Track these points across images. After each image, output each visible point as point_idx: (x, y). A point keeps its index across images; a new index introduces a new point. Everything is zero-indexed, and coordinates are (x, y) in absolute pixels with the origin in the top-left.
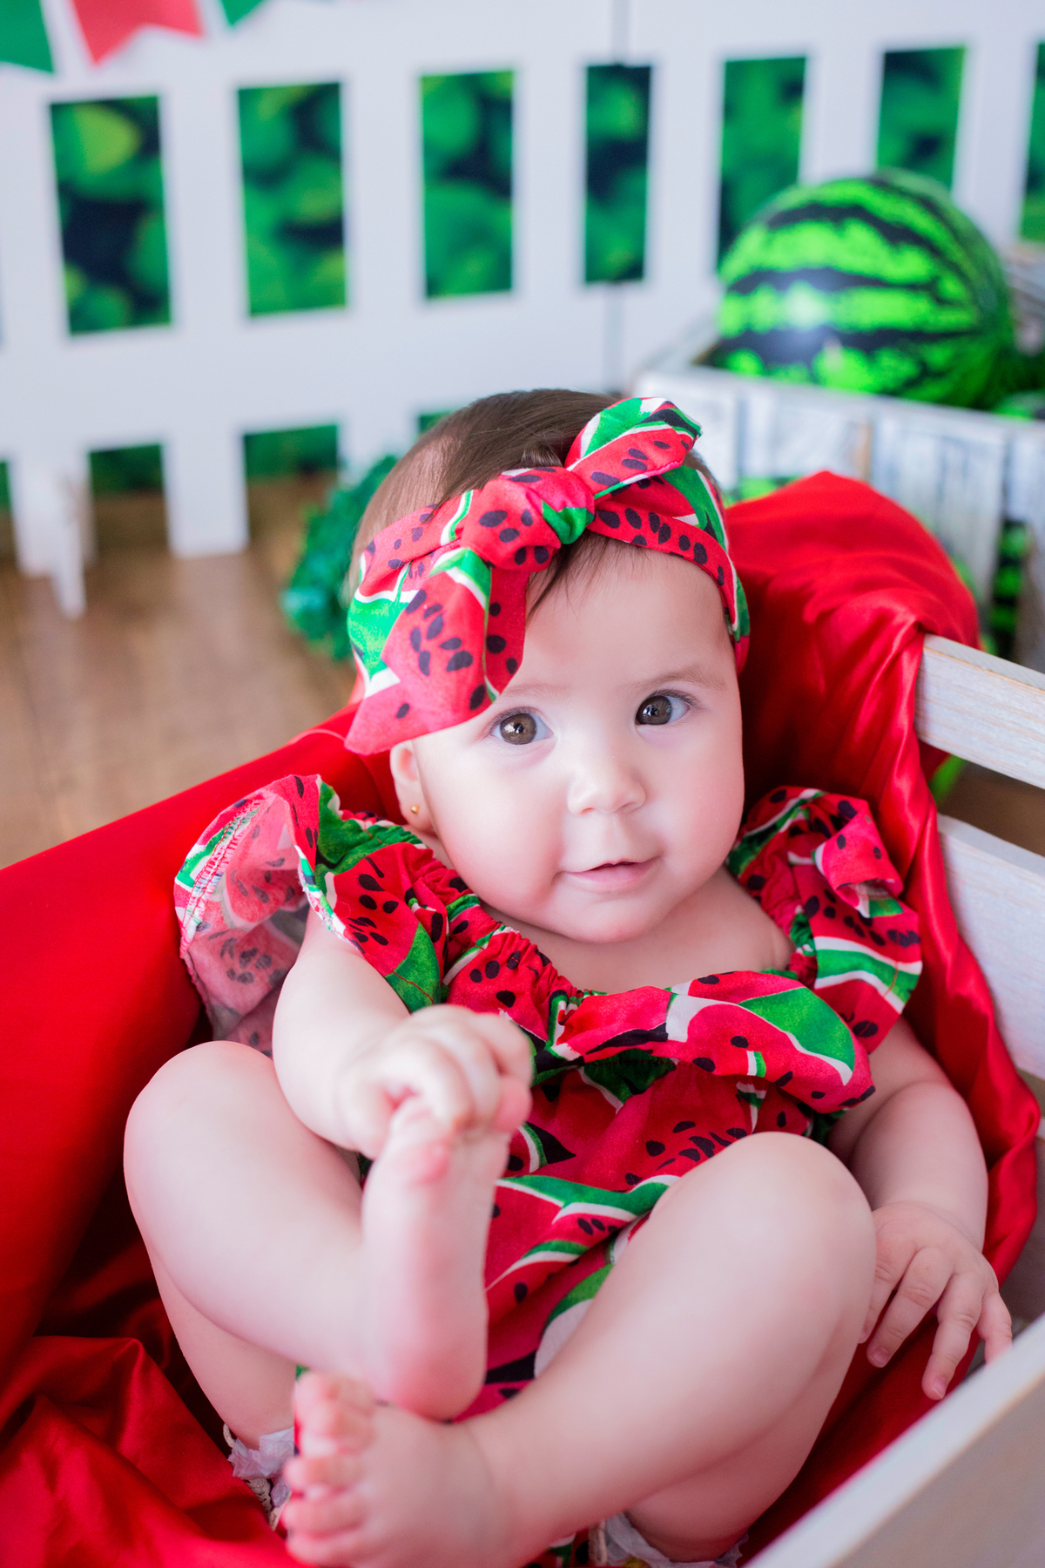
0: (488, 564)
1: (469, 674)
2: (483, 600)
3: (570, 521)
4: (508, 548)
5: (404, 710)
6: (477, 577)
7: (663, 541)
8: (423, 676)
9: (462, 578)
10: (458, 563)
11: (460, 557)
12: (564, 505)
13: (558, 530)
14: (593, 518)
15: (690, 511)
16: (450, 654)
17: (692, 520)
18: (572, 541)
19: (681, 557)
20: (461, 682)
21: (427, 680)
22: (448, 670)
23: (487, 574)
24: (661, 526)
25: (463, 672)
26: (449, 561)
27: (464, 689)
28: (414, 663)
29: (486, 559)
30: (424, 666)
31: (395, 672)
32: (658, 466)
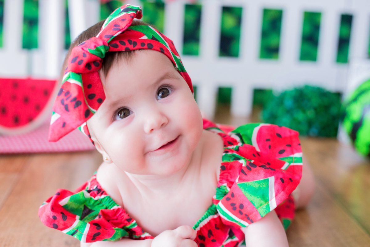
0: (78, 74)
1: (82, 107)
2: (80, 84)
3: (98, 50)
4: (82, 66)
5: (64, 125)
6: (76, 79)
7: (135, 46)
8: (67, 112)
9: (72, 81)
10: (69, 77)
11: (69, 76)
12: (95, 47)
13: (96, 55)
14: (108, 47)
15: (144, 35)
16: (74, 103)
17: (145, 37)
18: (104, 56)
19: (143, 49)
20: (79, 111)
21: (69, 113)
22: (75, 108)
23: (79, 77)
24: (133, 42)
25: (80, 107)
26: (67, 77)
27: (82, 112)
28: (63, 109)
29: (76, 71)
30: (67, 109)
31: (58, 113)
32: (124, 28)
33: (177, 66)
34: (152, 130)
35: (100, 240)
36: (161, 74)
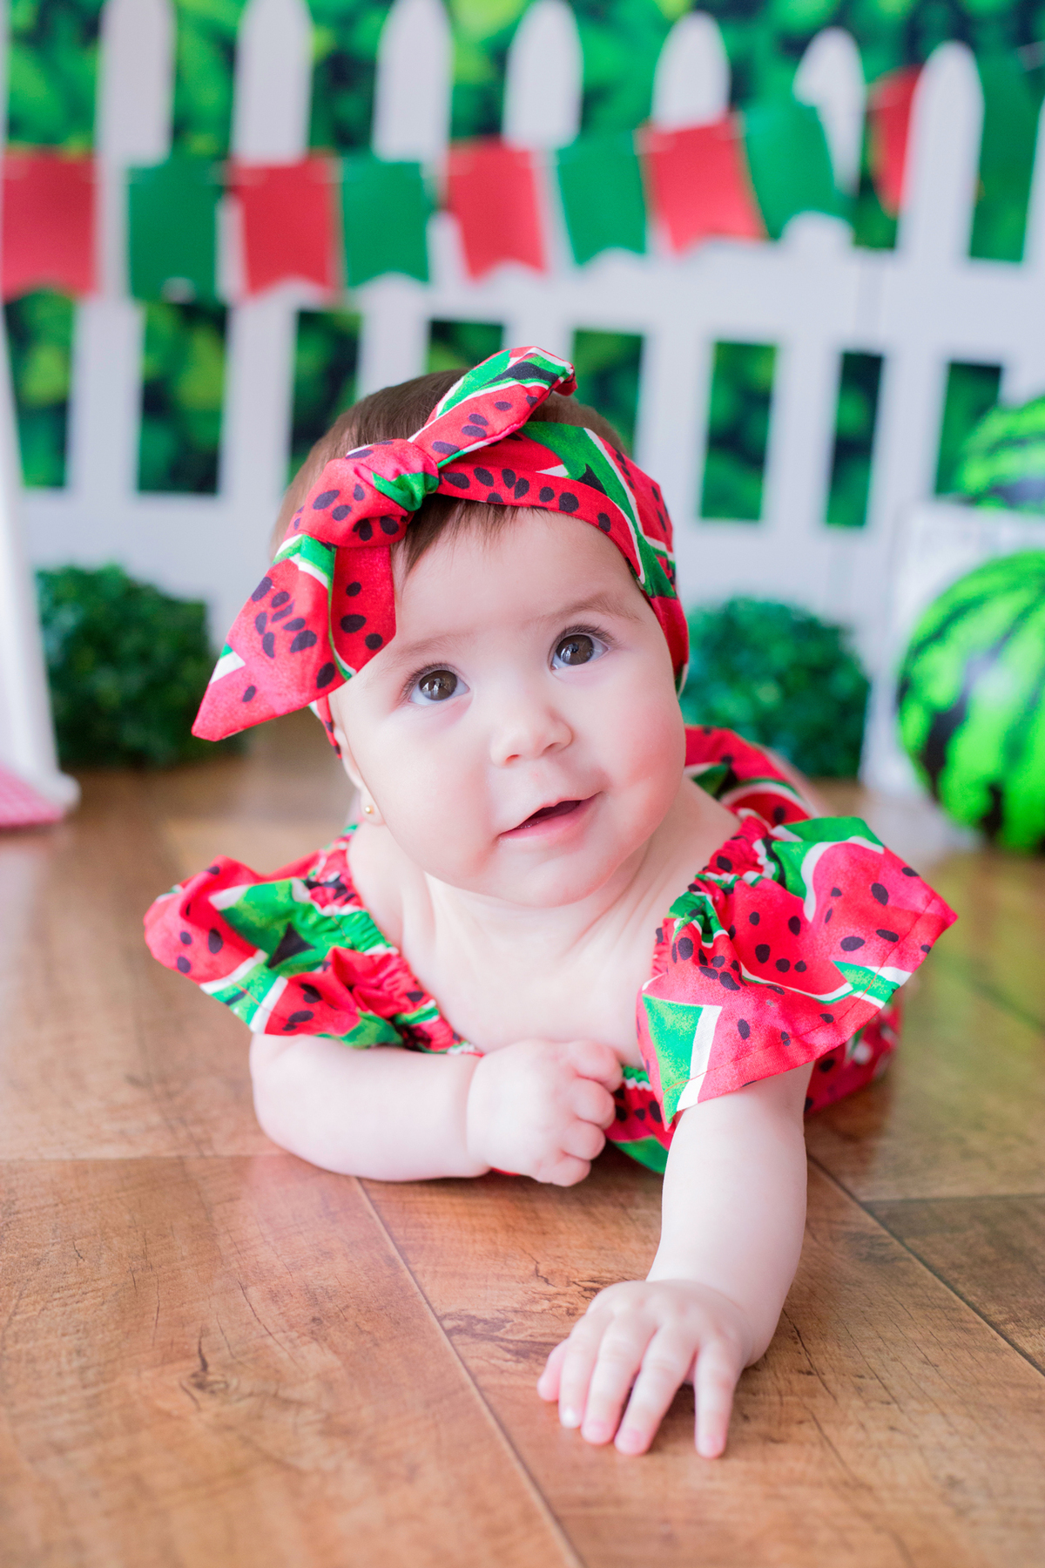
0: (327, 546)
1: (314, 653)
2: (325, 580)
3: (403, 486)
4: (343, 525)
5: (251, 693)
6: (315, 561)
7: (523, 494)
8: (267, 658)
9: (305, 566)
10: (298, 550)
11: (298, 545)
12: (397, 473)
13: (395, 499)
14: (438, 482)
15: (558, 462)
16: (293, 635)
17: (560, 471)
18: (418, 506)
19: (545, 509)
20: (304, 663)
21: (272, 662)
22: (293, 650)
23: (326, 556)
24: (517, 480)
25: (307, 652)
26: (290, 548)
27: (310, 669)
28: (259, 646)
29: (324, 540)
30: (268, 647)
31: (241, 655)
32: (498, 432)
33: (643, 577)
34: (515, 756)
35: (309, 1033)
36: (580, 595)
